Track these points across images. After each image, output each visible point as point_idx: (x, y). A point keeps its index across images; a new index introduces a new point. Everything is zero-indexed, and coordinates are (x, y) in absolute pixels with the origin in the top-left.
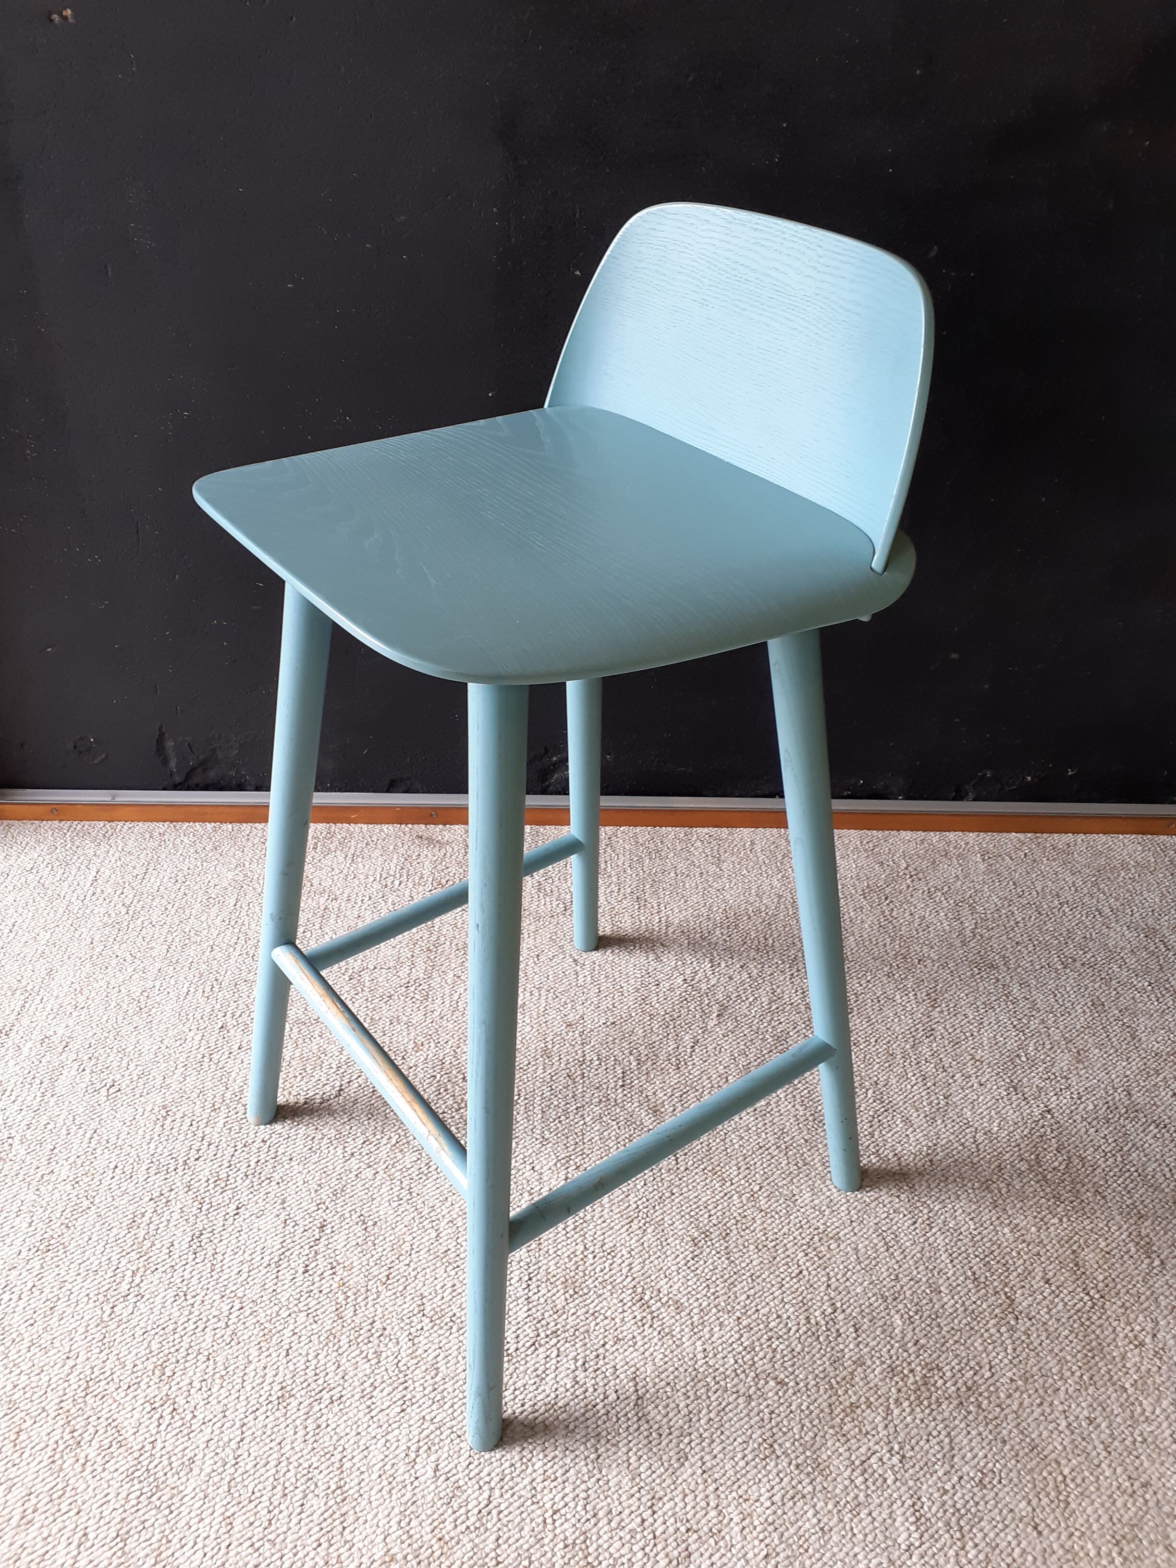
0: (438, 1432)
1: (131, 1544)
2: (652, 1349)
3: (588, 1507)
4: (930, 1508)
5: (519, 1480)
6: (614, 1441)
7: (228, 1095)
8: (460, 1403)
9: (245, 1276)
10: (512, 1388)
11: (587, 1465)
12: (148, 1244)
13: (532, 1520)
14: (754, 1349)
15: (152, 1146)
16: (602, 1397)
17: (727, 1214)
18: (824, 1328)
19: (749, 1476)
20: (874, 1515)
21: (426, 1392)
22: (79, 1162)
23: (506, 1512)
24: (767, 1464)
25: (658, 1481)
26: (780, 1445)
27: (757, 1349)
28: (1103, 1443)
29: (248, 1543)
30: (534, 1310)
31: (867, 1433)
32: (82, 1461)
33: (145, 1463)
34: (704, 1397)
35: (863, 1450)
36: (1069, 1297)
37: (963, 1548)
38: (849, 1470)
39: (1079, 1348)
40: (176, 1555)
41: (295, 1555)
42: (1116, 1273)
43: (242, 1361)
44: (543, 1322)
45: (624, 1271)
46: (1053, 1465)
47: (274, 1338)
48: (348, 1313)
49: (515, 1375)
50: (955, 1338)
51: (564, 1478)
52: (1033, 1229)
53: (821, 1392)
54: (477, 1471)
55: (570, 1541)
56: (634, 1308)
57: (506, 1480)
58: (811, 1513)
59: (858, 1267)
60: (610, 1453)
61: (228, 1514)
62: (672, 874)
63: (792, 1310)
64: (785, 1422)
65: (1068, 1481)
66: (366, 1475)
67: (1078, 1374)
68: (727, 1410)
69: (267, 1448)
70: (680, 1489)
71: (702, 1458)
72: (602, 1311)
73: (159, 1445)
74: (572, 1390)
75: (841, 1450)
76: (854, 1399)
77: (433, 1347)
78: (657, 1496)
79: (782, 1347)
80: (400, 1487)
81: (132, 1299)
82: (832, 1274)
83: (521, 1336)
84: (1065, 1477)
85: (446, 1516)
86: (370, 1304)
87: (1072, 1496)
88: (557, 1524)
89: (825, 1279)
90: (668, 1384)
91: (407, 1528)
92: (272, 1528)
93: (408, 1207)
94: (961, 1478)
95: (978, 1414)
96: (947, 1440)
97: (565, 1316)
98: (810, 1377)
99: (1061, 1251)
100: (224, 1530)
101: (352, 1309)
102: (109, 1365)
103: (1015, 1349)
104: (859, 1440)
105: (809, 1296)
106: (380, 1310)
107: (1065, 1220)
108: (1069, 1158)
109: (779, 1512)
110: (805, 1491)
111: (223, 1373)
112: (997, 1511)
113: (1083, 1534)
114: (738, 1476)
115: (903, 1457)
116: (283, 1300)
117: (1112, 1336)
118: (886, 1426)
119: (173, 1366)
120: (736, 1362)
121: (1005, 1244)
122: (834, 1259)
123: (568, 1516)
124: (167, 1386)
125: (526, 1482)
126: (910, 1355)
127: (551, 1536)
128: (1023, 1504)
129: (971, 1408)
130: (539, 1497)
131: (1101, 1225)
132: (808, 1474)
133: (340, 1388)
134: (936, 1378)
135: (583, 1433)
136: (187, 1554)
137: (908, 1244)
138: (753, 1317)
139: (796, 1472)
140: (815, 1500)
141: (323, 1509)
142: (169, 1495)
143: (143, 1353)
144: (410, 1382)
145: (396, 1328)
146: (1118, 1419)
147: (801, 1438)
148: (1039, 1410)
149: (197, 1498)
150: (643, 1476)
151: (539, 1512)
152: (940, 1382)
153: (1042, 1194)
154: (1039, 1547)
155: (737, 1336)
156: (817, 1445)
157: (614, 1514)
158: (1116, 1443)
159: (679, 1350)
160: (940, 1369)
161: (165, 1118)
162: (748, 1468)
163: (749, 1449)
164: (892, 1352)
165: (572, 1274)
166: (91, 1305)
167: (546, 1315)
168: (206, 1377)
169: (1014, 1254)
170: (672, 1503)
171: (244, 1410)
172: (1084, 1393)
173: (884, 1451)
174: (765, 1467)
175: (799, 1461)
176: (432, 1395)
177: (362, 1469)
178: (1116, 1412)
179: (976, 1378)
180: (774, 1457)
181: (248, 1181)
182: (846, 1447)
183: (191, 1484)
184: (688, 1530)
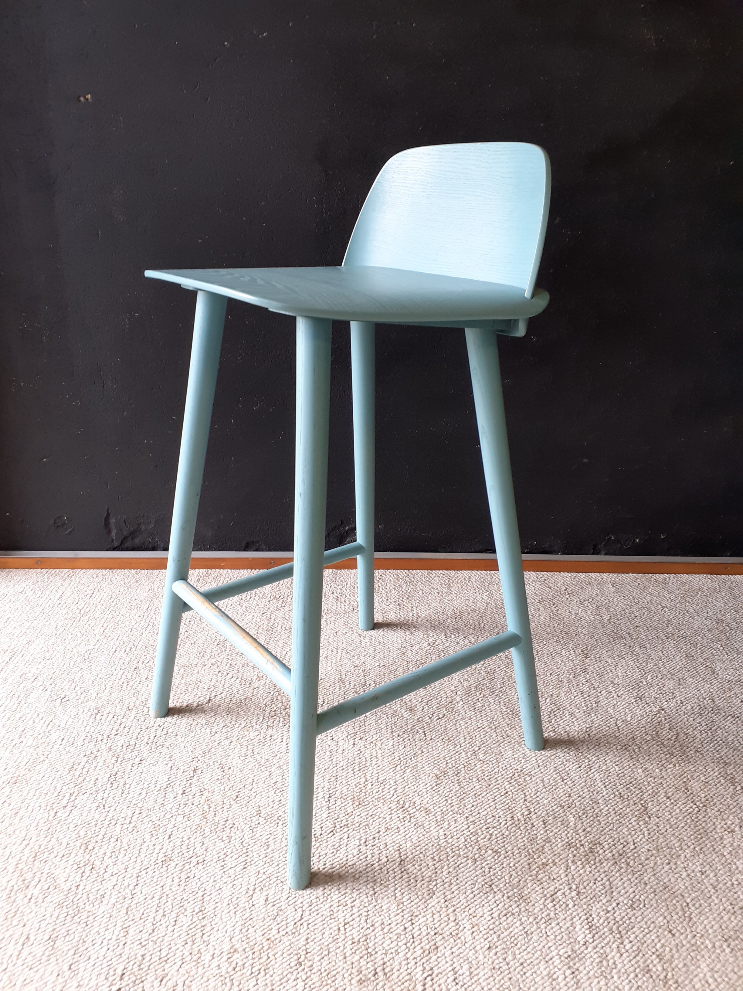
0: (268, 880)
1: (58, 943)
2: (410, 834)
3: (368, 921)
4: (598, 921)
5: (322, 905)
6: (385, 884)
7: (138, 702)
8: (283, 864)
9: (144, 796)
10: (318, 855)
11: (367, 897)
12: (81, 779)
13: (330, 929)
14: (477, 834)
15: (88, 728)
16: (377, 860)
17: (458, 762)
18: (523, 822)
19: (476, 903)
20: (561, 924)
21: (261, 858)
22: (40, 737)
23: (313, 924)
24: (488, 896)
25: (415, 906)
26: (497, 886)
27: (480, 834)
28: (712, 885)
29: (139, 942)
30: (332, 813)
31: (554, 879)
32: (29, 897)
33: (71, 898)
34: (445, 860)
35: (552, 888)
36: (683, 806)
37: (622, 943)
38: (543, 899)
39: (691, 833)
40: (89, 950)
41: (170, 949)
42: (713, 793)
43: (139, 842)
44: (339, 820)
45: (392, 792)
46: (681, 897)
47: (161, 830)
48: (210, 816)
49: (319, 848)
50: (610, 828)
51: (352, 904)
52: (657, 770)
53: (523, 856)
54: (294, 901)
55: (356, 940)
56: (398, 812)
57: (313, 906)
58: (518, 923)
59: (544, 790)
60: (383, 891)
61: (124, 926)
62: (421, 593)
63: (502, 813)
64: (499, 873)
65: (690, 905)
66: (219, 904)
67: (692, 847)
68: (460, 866)
69: (154, 889)
70: (430, 911)
71: (444, 893)
72: (378, 814)
73: (81, 888)
74: (357, 856)
75: (537, 889)
76: (544, 861)
77: (266, 834)
78: (415, 914)
79: (496, 832)
80: (242, 910)
81: (68, 809)
82: (527, 794)
83: (324, 828)
84: (688, 904)
85: (272, 926)
86: (225, 810)
87: (694, 914)
88: (347, 930)
89: (523, 796)
90: (421, 853)
91: (246, 933)
92: (155, 934)
93: (251, 760)
94: (618, 904)
95: (627, 868)
96: (608, 883)
97: (353, 817)
98: (515, 848)
99: (675, 782)
100: (122, 934)
101: (213, 813)
102: (51, 844)
103: (649, 834)
104: (549, 883)
105: (513, 805)
106: (231, 814)
107: (677, 765)
108: (678, 734)
109: (497, 923)
110: (514, 911)
111: (127, 848)
112: (643, 922)
113: (702, 935)
114: (469, 903)
115: (579, 892)
116: (168, 809)
117: (713, 827)
118: (567, 875)
119: (93, 844)
120: (466, 841)
121: (639, 778)
122: (528, 786)
123: (355, 926)
124: (89, 855)
125: (327, 906)
126: (580, 837)
127: (343, 937)
128: (661, 919)
129: (623, 865)
130: (335, 915)
131: (701, 768)
132: (516, 902)
133: (204, 856)
134: (598, 849)
135: (365, 880)
136: (96, 949)
137: (576, 778)
138: (477, 817)
139: (508, 900)
140: (521, 916)
141: (190, 923)
142: (86, 916)
143: (74, 837)
144: (250, 852)
145: (242, 824)
146: (721, 872)
147: (510, 882)
148: (668, 867)
149: (105, 917)
150: (405, 904)
151: (335, 924)
152: (601, 851)
153: (661, 752)
154: (673, 943)
155: (466, 827)
156: (521, 886)
157: (386, 924)
158: (720, 885)
159: (428, 834)
160: (600, 844)
161: (97, 714)
162: (475, 898)
163: (476, 888)
164: (568, 835)
165: (358, 794)
166: (42, 811)
167: (341, 816)
168: (115, 850)
169: (645, 783)
170: (425, 919)
171: (139, 868)
172: (697, 858)
173: (566, 889)
174: (486, 898)
175: (509, 894)
176: (265, 860)
177: (216, 901)
178: (719, 868)
179: (624, 849)
180: (492, 892)
181: (148, 746)
182: (540, 887)
183: (102, 909)
184: (435, 934)
